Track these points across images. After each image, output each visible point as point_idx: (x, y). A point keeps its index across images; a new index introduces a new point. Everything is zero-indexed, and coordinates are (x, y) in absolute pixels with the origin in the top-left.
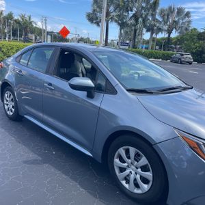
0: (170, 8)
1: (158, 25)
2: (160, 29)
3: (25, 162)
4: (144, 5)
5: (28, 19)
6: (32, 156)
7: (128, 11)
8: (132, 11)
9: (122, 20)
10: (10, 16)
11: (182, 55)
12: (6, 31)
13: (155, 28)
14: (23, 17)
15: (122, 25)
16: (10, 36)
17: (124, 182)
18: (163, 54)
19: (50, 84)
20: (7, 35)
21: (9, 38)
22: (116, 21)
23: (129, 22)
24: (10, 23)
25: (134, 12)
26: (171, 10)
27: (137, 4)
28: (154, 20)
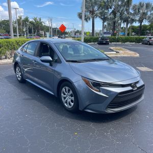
0: (140, 4)
1: (131, 17)
2: (133, 20)
3: (23, 99)
4: (120, 3)
5: (39, 21)
6: (27, 97)
7: (108, 9)
8: (111, 8)
9: (104, 16)
10: (26, 20)
11: (150, 38)
12: (24, 30)
13: (129, 19)
14: (35, 19)
15: (104, 19)
16: (27, 33)
17: (65, 104)
18: (136, 39)
19: (35, 61)
20: (25, 33)
21: (27, 35)
22: (99, 17)
23: (109, 17)
24: (27, 24)
25: (113, 9)
26: (141, 5)
27: (114, 3)
28: (128, 14)
